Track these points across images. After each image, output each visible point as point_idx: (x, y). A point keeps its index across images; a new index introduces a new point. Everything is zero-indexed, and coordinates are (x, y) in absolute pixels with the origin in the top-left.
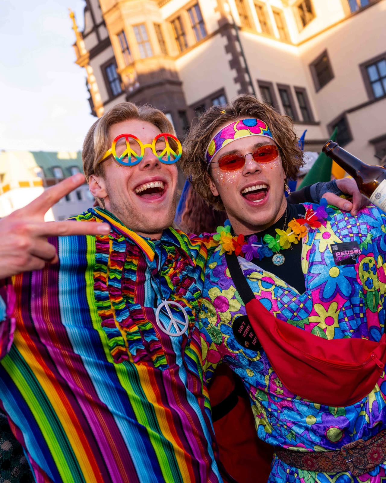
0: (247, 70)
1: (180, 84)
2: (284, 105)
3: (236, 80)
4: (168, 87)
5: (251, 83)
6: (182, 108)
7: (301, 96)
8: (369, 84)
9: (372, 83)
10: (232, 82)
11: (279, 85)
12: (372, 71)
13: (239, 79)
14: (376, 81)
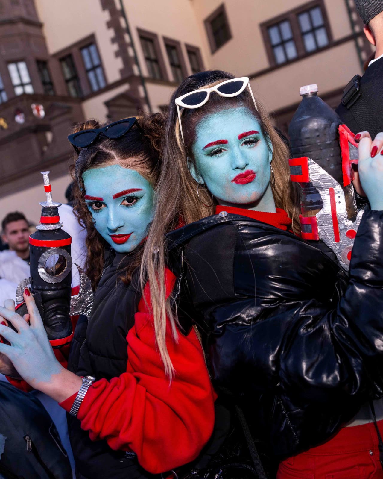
0: (123, 13)
1: (40, 25)
2: (172, 64)
3: (109, 25)
4: (21, 26)
5: (128, 31)
6: (42, 57)
7: (193, 57)
8: (270, 48)
9: (273, 47)
10: (104, 27)
11: (166, 39)
12: (274, 34)
13: (113, 24)
14: (277, 45)
